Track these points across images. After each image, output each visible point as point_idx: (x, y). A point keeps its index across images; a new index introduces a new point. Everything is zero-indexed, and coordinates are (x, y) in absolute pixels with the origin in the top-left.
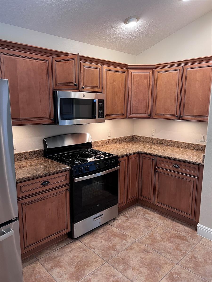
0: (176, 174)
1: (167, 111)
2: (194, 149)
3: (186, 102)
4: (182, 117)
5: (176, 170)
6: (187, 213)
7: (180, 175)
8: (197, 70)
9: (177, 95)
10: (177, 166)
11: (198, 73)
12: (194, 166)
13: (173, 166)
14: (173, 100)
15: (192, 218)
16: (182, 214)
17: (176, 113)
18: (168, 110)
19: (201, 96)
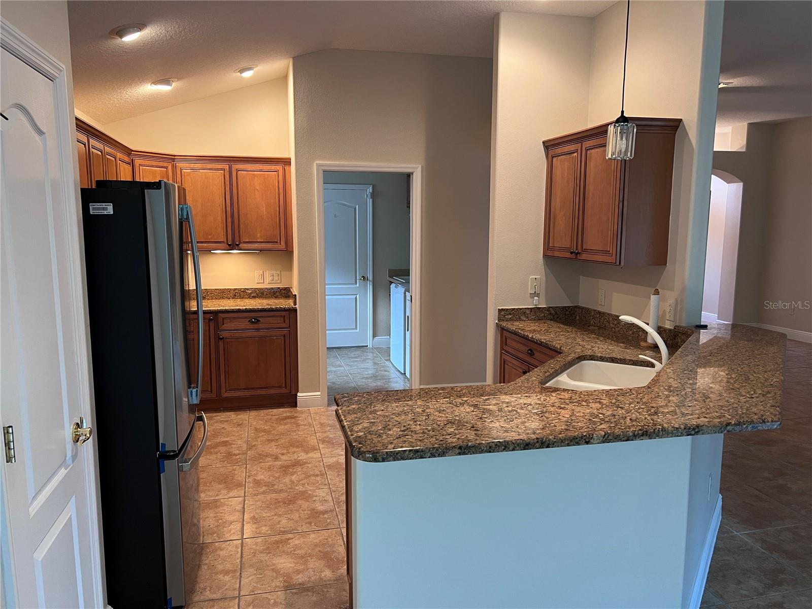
0: (256, 334)
1: (210, 237)
2: (249, 297)
3: (241, 221)
4: (238, 245)
5: (256, 326)
6: (280, 387)
7: (261, 333)
8: (254, 174)
9: (224, 209)
10: (255, 319)
11: (256, 178)
12: (283, 313)
13: (249, 321)
14: (219, 218)
15: (287, 391)
16: (272, 391)
17: (225, 238)
18: (210, 235)
19: (265, 213)
